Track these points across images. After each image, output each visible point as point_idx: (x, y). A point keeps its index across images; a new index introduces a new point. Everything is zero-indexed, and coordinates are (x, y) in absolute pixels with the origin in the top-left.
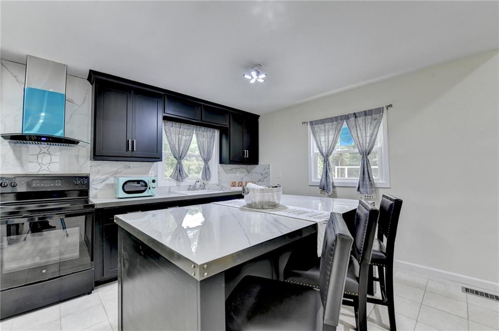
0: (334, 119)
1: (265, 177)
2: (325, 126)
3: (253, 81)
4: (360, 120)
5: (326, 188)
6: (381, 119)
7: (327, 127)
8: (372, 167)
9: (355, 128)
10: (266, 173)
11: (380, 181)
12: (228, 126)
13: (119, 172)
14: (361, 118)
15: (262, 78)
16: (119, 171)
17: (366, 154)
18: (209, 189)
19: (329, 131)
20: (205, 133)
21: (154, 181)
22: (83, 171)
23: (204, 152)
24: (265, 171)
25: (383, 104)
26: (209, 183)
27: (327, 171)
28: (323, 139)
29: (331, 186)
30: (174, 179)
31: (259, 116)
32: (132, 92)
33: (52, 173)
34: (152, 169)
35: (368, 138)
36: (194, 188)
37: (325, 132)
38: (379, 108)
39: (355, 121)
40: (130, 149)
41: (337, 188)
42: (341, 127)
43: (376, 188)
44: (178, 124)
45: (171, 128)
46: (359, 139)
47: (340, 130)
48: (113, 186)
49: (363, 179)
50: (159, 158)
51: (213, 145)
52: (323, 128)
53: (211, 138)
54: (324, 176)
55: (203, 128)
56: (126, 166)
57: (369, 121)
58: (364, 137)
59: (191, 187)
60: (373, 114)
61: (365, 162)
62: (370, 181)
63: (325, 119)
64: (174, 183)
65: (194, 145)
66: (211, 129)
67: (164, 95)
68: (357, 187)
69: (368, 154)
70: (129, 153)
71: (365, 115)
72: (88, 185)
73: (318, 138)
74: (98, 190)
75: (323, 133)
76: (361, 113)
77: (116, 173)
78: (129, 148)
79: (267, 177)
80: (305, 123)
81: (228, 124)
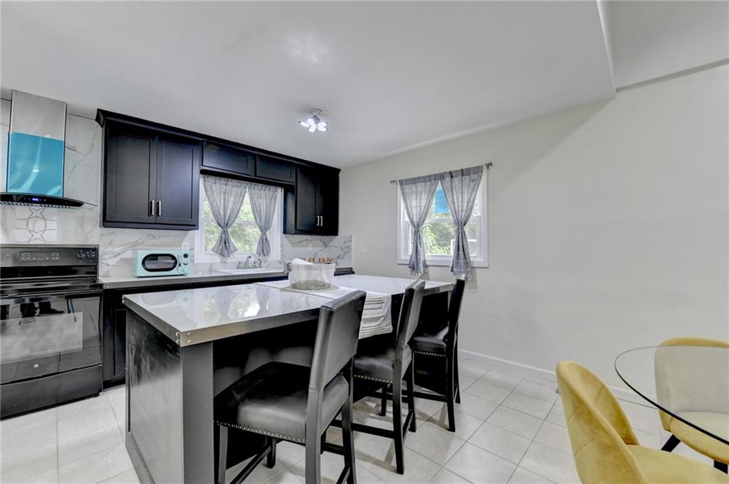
0: (428, 179)
1: (345, 253)
2: (416, 187)
3: (312, 130)
4: (456, 181)
5: (416, 268)
6: (480, 181)
7: (419, 188)
8: (469, 240)
9: (450, 192)
10: (347, 247)
11: (479, 259)
12: (295, 184)
13: (140, 244)
14: (457, 179)
15: (322, 126)
16: (140, 241)
17: (461, 224)
18: (267, 267)
19: (421, 193)
20: (262, 191)
21: (186, 256)
22: (91, 242)
23: (261, 218)
24: (346, 244)
25: (483, 162)
26: (268, 260)
27: (417, 246)
28: (414, 203)
29: (421, 265)
30: (217, 253)
31: (340, 170)
32: (157, 138)
33: (48, 243)
34: (186, 239)
35: (465, 204)
36: (246, 266)
37: (416, 194)
38: (478, 167)
39: (451, 182)
40: (153, 214)
41: (430, 268)
42: (435, 189)
43: (472, 268)
44: (223, 180)
45: (214, 185)
46: (454, 205)
47: (434, 192)
48: (130, 262)
49: (457, 256)
50: (195, 225)
51: (274, 210)
52: (415, 190)
53: (272, 198)
54: (414, 252)
55: (260, 186)
56: (150, 235)
57: (467, 182)
58: (460, 203)
59: (242, 265)
60: (470, 174)
61: (460, 235)
62: (465, 259)
63: (418, 178)
64: (217, 259)
65: (246, 207)
66: (272, 187)
67: (203, 141)
68: (451, 266)
69: (465, 224)
70: (152, 219)
71: (463, 175)
72: (96, 259)
73: (408, 202)
74: (110, 267)
75: (415, 195)
76: (457, 171)
77: (136, 244)
78: (151, 212)
79: (348, 252)
80: (394, 181)
81: (294, 181)
